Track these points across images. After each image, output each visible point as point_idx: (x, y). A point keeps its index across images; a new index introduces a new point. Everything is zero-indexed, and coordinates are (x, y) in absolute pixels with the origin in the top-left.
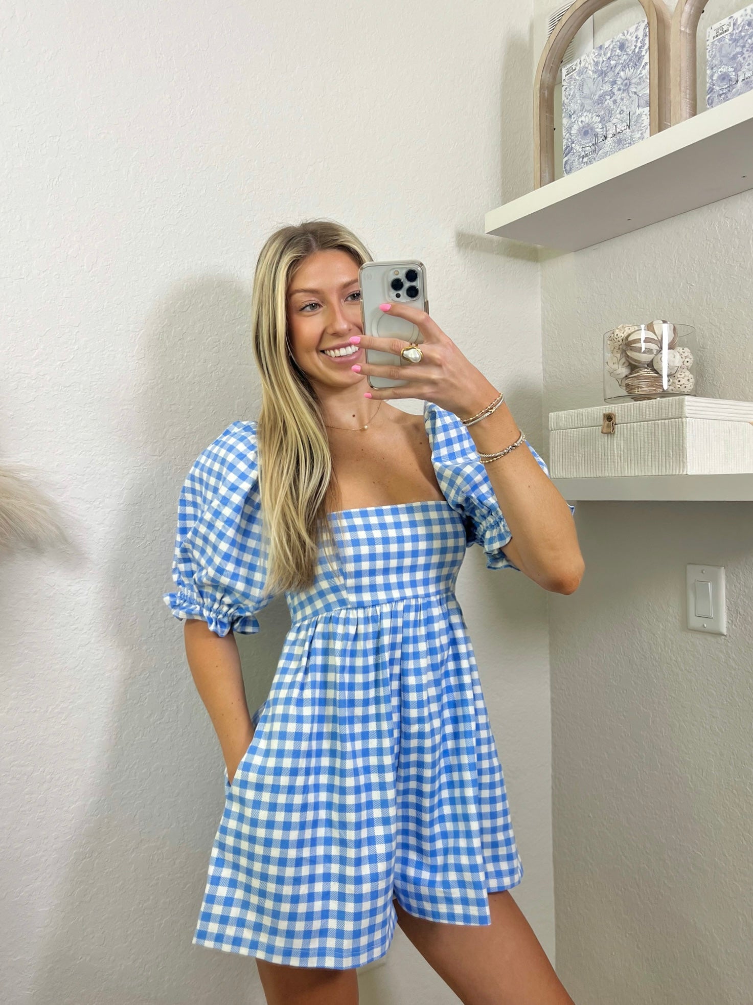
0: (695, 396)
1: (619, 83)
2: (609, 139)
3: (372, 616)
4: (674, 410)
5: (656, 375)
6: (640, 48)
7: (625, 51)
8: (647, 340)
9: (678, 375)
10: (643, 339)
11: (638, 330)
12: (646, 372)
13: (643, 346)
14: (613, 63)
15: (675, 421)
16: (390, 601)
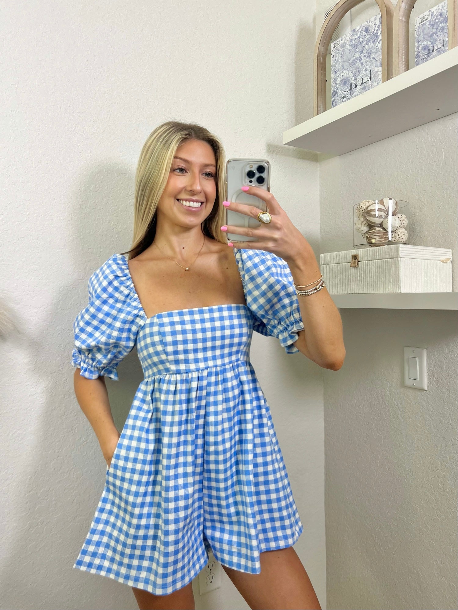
0: (408, 244)
1: (365, 52)
2: (358, 87)
3: (186, 379)
4: (393, 253)
5: (384, 231)
6: (377, 31)
7: (369, 32)
8: (379, 210)
9: (397, 231)
10: (376, 210)
11: (374, 204)
12: (378, 230)
13: (377, 213)
14: (361, 40)
15: (394, 260)
16: (198, 370)
